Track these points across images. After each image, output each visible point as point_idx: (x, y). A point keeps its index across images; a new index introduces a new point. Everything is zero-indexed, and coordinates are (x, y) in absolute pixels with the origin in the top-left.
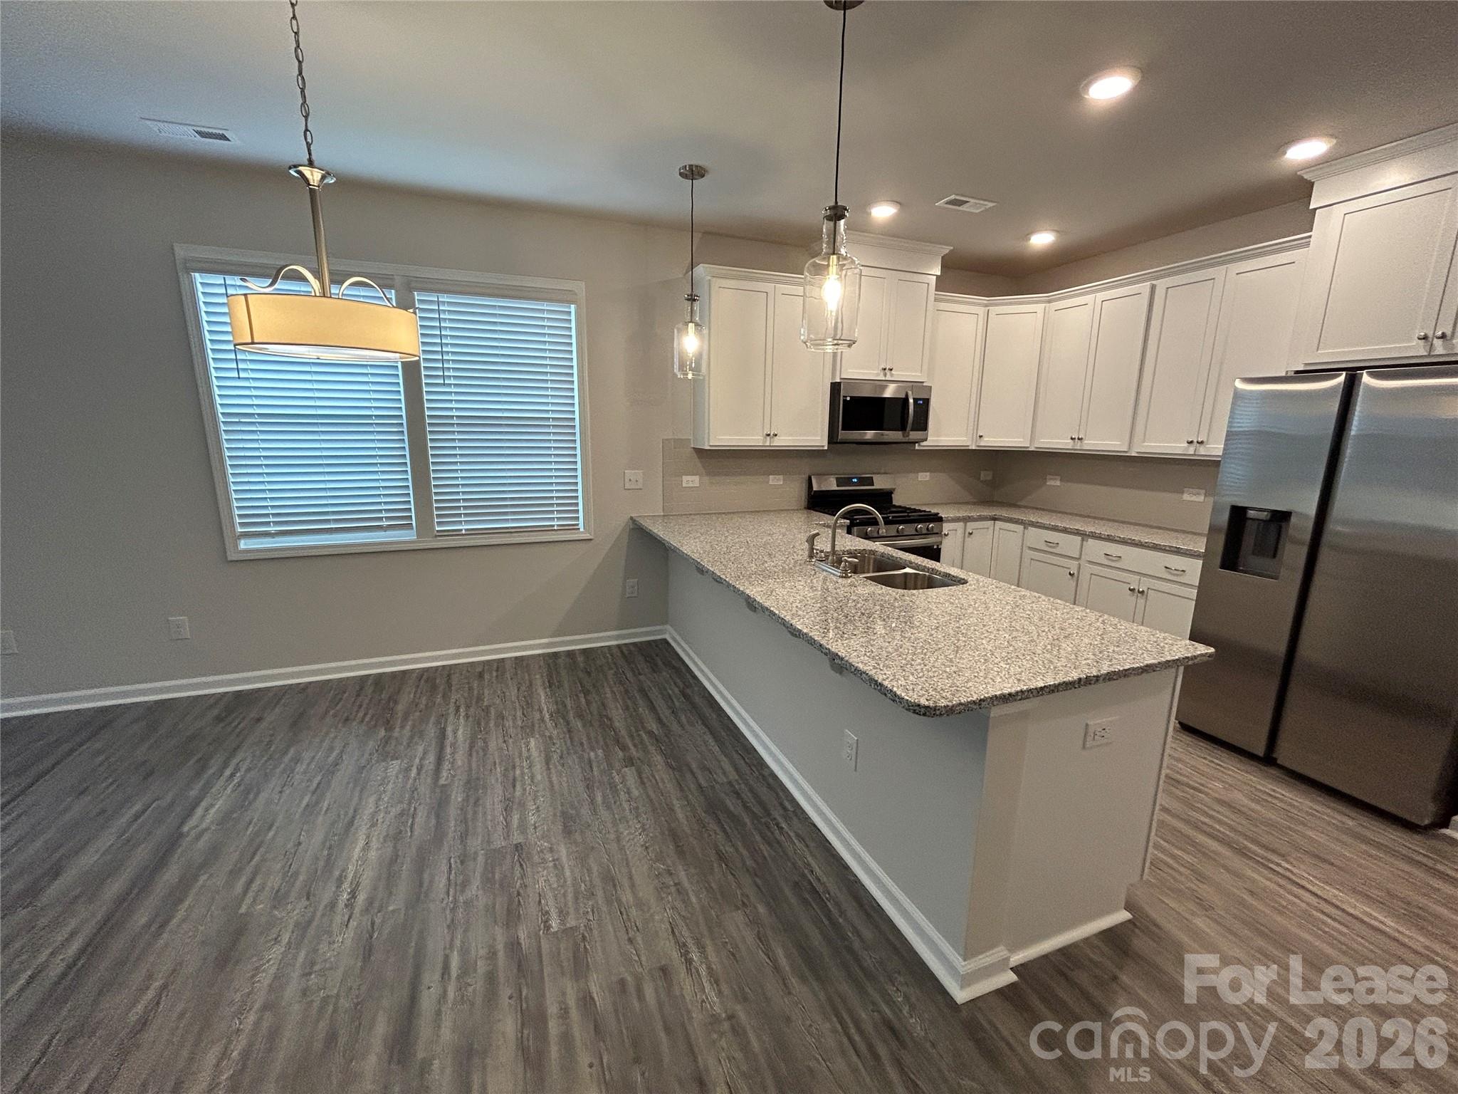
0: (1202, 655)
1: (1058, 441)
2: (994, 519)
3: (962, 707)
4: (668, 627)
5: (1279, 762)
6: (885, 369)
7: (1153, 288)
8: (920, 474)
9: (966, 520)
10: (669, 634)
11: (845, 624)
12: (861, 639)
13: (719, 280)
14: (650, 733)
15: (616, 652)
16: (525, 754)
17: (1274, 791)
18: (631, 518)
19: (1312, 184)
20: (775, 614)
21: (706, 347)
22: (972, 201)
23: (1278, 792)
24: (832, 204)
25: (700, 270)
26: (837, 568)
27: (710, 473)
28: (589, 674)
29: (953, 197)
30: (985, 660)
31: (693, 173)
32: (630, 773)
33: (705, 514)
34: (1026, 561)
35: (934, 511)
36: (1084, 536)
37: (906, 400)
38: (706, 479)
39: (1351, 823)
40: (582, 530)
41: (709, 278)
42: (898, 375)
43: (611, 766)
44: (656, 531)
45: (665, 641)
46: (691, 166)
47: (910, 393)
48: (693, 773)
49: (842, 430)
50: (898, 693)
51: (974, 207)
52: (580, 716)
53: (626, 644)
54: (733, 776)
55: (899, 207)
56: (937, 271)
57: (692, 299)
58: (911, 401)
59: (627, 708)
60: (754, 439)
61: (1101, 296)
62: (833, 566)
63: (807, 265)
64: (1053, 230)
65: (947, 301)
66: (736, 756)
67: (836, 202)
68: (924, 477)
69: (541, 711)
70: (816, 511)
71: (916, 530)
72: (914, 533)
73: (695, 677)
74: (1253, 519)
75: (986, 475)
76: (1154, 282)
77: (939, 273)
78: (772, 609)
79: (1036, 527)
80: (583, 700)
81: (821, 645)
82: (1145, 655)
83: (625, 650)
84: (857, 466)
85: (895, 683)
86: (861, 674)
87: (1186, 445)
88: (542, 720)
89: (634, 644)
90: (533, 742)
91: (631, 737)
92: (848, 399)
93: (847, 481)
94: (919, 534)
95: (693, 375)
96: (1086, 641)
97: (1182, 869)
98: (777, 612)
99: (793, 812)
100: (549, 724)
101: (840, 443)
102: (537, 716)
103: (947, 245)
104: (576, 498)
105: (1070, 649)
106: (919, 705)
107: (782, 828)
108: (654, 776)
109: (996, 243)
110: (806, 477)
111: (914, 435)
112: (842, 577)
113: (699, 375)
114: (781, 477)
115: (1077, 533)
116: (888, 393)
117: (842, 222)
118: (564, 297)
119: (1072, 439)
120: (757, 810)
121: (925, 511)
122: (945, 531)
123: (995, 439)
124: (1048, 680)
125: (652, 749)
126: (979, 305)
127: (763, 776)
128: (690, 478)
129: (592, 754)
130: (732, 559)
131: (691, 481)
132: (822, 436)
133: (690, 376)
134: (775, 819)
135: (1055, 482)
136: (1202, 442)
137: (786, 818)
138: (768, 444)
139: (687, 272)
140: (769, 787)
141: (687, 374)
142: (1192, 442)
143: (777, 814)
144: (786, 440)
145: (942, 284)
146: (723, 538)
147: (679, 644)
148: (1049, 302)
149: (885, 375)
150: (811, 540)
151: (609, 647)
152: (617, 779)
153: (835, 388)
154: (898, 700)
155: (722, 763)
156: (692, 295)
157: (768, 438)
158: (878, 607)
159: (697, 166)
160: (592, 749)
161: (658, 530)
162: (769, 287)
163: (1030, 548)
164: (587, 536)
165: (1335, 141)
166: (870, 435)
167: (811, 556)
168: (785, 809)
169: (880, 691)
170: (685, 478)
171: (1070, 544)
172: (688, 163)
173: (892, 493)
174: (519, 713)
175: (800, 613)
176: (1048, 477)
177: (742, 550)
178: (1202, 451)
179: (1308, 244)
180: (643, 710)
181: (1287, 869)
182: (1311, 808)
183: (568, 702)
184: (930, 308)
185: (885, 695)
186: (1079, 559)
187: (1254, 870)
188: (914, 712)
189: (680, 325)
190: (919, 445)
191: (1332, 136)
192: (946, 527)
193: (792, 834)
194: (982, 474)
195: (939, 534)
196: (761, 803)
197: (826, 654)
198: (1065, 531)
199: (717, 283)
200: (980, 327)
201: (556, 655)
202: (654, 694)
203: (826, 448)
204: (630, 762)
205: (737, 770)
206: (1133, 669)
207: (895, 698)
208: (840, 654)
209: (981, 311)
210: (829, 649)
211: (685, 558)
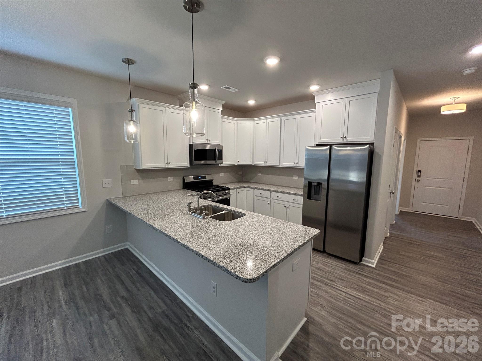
0: (318, 233)
1: (260, 163)
2: (245, 187)
3: (262, 275)
4: (128, 243)
5: (326, 252)
6: (207, 140)
7: (281, 119)
8: (221, 174)
9: (237, 188)
10: (128, 246)
11: (209, 242)
12: (218, 249)
13: (142, 105)
14: (123, 297)
15: (103, 259)
16: (50, 330)
17: (327, 261)
18: (107, 200)
19: (315, 97)
20: (180, 242)
21: (139, 130)
22: (232, 88)
23: (328, 261)
24: (192, 82)
25: (134, 100)
26: (200, 215)
27: (143, 178)
28: (88, 274)
29: (226, 86)
30: (262, 249)
31: (129, 62)
32: (113, 323)
33: (141, 195)
34: (255, 200)
35: (227, 186)
36: (271, 191)
37: (215, 150)
38: (141, 181)
39: (344, 266)
40: (81, 207)
41: (138, 103)
42: (212, 142)
43: (102, 321)
44: (120, 205)
45: (127, 249)
46: (127, 59)
47: (216, 148)
48: (146, 312)
49: (195, 160)
50: (238, 275)
51: (233, 90)
52: (84, 298)
53: (107, 254)
54: (164, 307)
55: (209, 87)
56: (221, 109)
57: (132, 111)
58: (217, 150)
59: (110, 287)
60: (161, 165)
61: (268, 120)
62: (199, 215)
63: (184, 104)
64: (254, 100)
65: (226, 119)
66: (165, 297)
67: (194, 82)
68: (222, 174)
69: (59, 301)
70: (187, 189)
71: (222, 193)
72: (221, 194)
73: (143, 264)
74: (313, 185)
75: (240, 173)
76: (281, 118)
77: (222, 110)
78: (178, 240)
79: (257, 189)
80: (85, 289)
81: (202, 256)
82: (305, 237)
83: (107, 257)
84: (200, 172)
85: (235, 270)
86: (221, 268)
87: (294, 164)
88: (61, 306)
89: (112, 253)
90: (54, 321)
91: (113, 302)
92: (196, 150)
93: (198, 178)
94: (223, 195)
95: (134, 141)
96: (288, 234)
97: (314, 295)
98: (181, 242)
99: (192, 317)
100: (65, 307)
101: (194, 165)
102: (57, 305)
103: (224, 101)
104: (77, 193)
105: (285, 239)
106: (247, 279)
107: (188, 326)
108: (126, 320)
109: (239, 102)
110: (182, 177)
111: (219, 162)
112: (203, 219)
113: (136, 142)
114: (173, 178)
115: (269, 190)
116: (208, 148)
117: (196, 90)
118: (67, 105)
119: (264, 162)
120: (176, 321)
121: (224, 187)
122: (231, 193)
123: (242, 162)
124: (284, 255)
125: (124, 305)
126: (234, 120)
127: (177, 303)
128: (135, 181)
129: (91, 318)
130: (157, 216)
131: (135, 182)
132: (187, 163)
133: (132, 142)
134: (185, 323)
135: (260, 175)
136: (297, 163)
137: (190, 321)
138: (167, 166)
139: (128, 100)
140: (180, 308)
141: (131, 141)
142: (295, 163)
143: (185, 321)
144: (173, 165)
145: (223, 113)
146: (151, 206)
147: (135, 251)
148: (254, 121)
149: (208, 142)
150: (189, 205)
151: (99, 257)
152: (106, 327)
153: (191, 146)
154: (239, 278)
155: (159, 303)
156: (131, 110)
157: (167, 164)
158: (219, 231)
159: (130, 60)
160: (91, 315)
161: (121, 205)
162: (163, 109)
163: (256, 196)
164: (84, 210)
165: (320, 87)
166: (203, 162)
167: (190, 211)
168: (188, 317)
169: (230, 274)
170: (132, 181)
171: (267, 194)
172: (126, 57)
173: (213, 181)
174: (46, 306)
175: (191, 240)
176: (258, 173)
177: (161, 211)
178: (298, 165)
179: (315, 112)
180: (119, 286)
181: (336, 286)
182: (336, 264)
183: (77, 292)
184: (220, 121)
185: (233, 276)
186: (270, 198)
187: (330, 289)
188: (246, 282)
189: (127, 121)
190: (220, 165)
191: (319, 85)
192: (231, 191)
193: (193, 328)
194: (239, 172)
195: (229, 194)
196: (177, 317)
197: (205, 259)
198: (265, 190)
199: (141, 106)
200: (235, 127)
201: (68, 267)
202: (124, 277)
203: (189, 167)
204: (113, 316)
205: (166, 304)
206: (304, 243)
207: (237, 277)
208: (211, 259)
209: (235, 122)
210: (206, 257)
211: (136, 218)
